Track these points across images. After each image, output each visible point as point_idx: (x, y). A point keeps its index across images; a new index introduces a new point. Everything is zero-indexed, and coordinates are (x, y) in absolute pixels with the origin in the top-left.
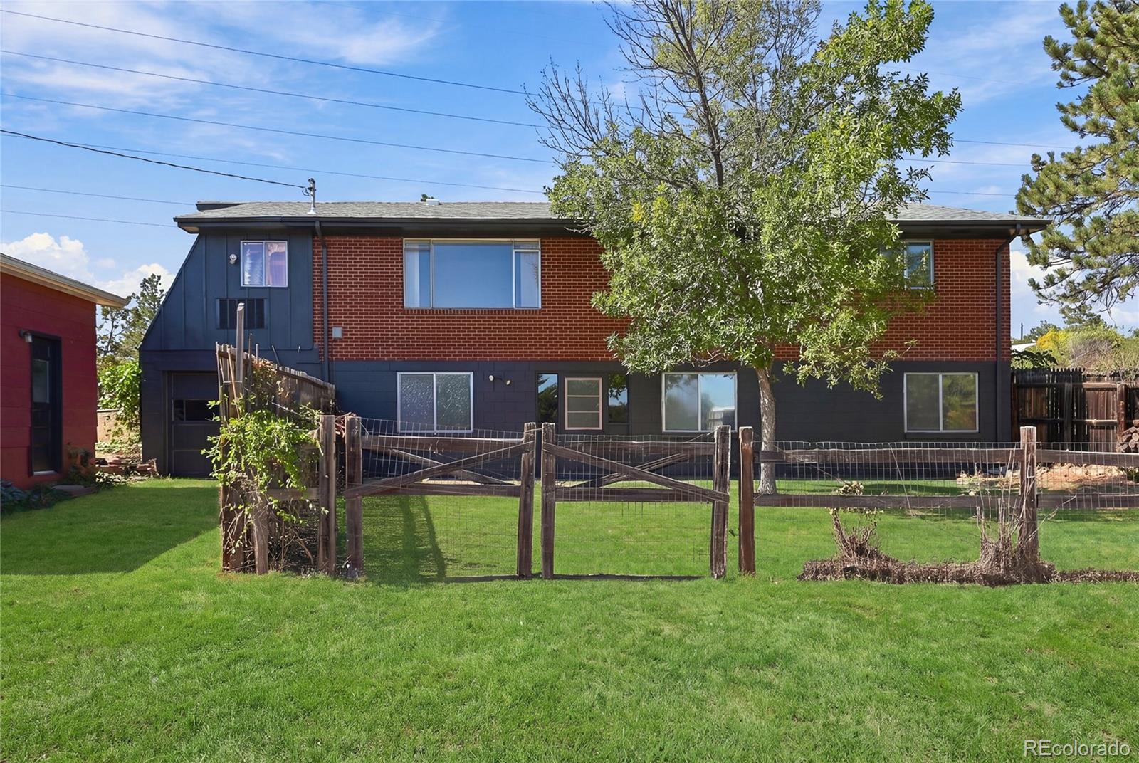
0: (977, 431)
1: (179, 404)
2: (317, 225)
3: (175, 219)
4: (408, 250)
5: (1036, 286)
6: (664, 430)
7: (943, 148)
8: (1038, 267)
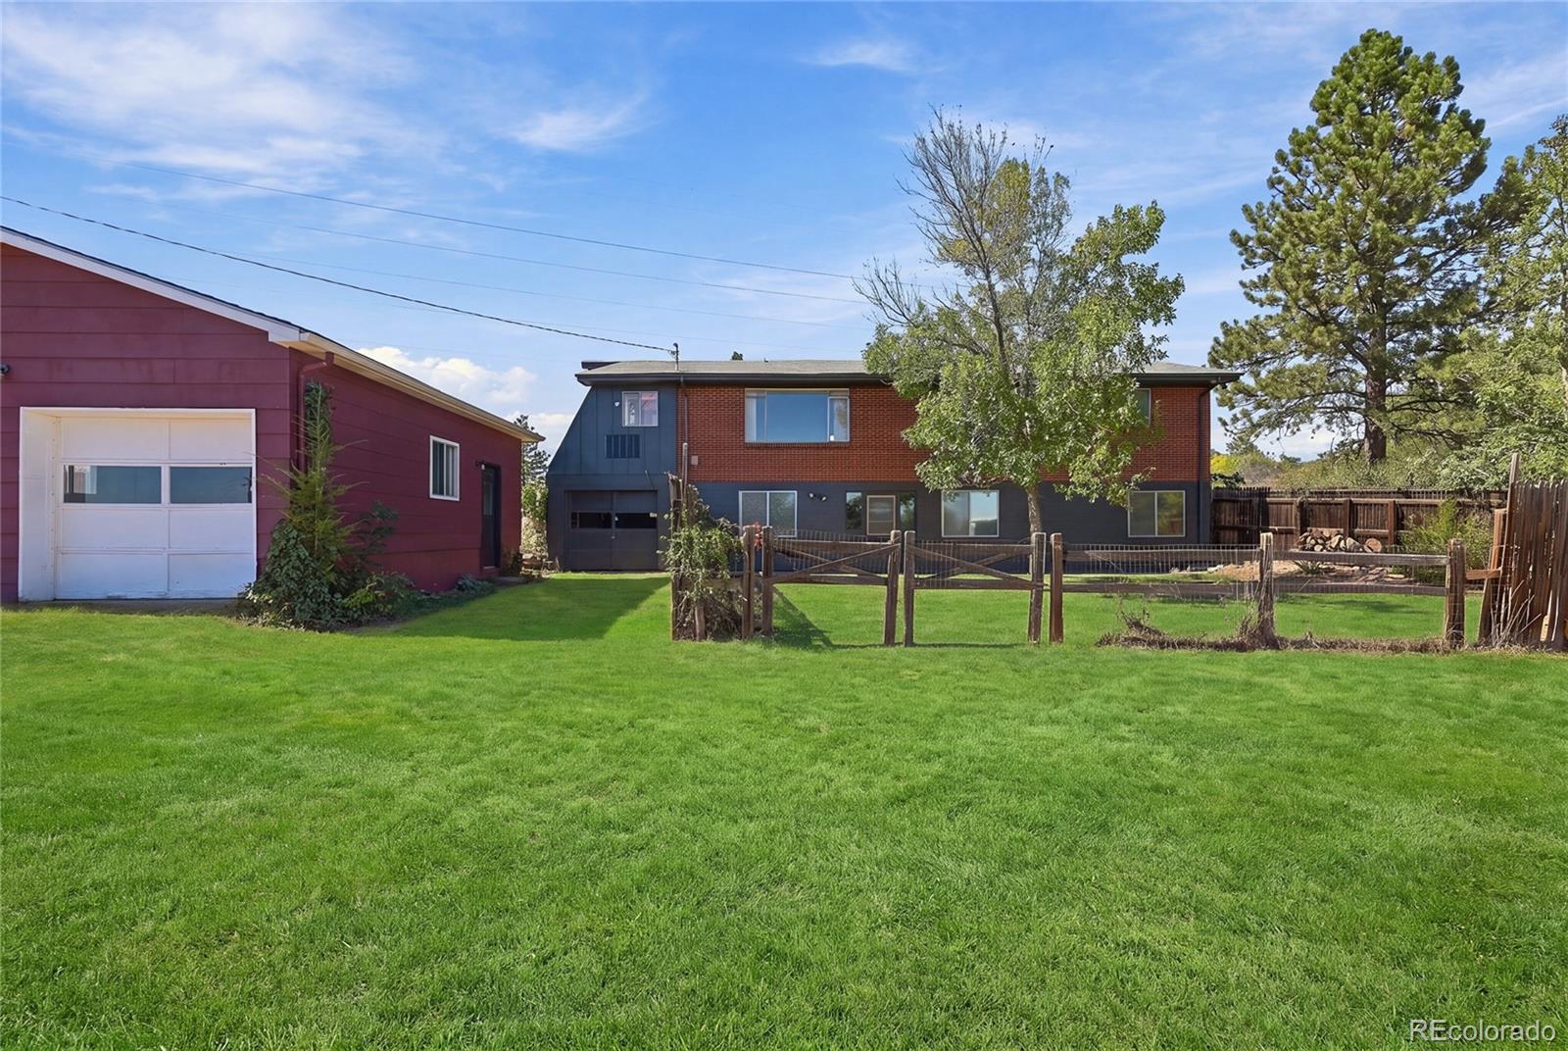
0: (1184, 535)
1: (574, 516)
2: (682, 379)
3: (576, 375)
4: (749, 397)
5: (1225, 424)
6: (943, 535)
7: (1170, 318)
8: (1226, 408)
